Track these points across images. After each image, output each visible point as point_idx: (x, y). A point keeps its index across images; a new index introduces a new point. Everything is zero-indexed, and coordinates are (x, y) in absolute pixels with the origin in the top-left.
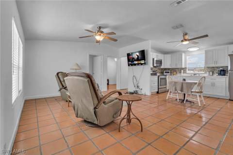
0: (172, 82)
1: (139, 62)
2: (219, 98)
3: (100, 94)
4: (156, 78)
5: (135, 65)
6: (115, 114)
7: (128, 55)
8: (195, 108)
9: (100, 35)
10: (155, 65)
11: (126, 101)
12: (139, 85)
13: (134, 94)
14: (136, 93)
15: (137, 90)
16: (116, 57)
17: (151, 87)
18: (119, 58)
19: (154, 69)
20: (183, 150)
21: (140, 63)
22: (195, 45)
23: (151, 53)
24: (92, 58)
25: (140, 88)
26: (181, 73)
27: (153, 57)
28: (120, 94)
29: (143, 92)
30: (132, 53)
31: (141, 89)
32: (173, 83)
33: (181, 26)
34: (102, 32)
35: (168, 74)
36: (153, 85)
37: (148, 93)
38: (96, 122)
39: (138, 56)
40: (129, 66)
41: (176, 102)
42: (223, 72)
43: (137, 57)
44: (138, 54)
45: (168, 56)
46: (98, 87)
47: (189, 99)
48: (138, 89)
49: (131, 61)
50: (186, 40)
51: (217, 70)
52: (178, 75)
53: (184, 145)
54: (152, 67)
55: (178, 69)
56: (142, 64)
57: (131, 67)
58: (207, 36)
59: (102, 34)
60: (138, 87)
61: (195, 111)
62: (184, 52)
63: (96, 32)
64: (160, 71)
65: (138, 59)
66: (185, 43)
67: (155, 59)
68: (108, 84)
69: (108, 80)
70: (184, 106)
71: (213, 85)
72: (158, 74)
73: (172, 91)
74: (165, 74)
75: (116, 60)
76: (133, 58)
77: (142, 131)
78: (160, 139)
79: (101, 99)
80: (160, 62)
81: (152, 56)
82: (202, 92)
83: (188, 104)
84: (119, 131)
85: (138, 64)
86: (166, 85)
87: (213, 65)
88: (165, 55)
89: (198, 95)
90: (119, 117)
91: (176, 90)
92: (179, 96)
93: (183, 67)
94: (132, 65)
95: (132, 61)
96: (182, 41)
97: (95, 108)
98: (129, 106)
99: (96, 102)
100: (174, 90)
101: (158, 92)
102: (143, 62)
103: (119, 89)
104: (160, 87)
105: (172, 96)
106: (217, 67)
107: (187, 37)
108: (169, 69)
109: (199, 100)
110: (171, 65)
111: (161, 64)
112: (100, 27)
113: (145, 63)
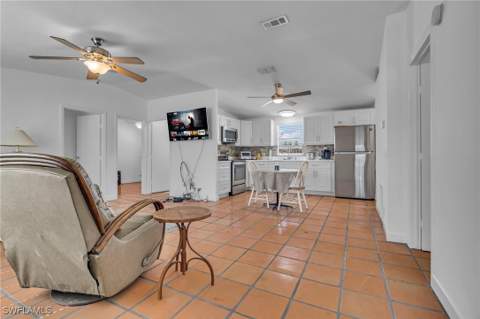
0: (258, 172)
1: (195, 133)
2: (323, 196)
3: (105, 213)
4: (226, 165)
5: (186, 138)
6: (148, 256)
7: (170, 116)
8: (294, 217)
9: (100, 60)
10: (225, 140)
11: (177, 222)
12: (194, 181)
13: (184, 202)
14: (188, 199)
15: (189, 192)
16: (138, 120)
17: (219, 184)
18: (146, 122)
19: (223, 148)
20: (293, 303)
21: (197, 136)
22: (291, 108)
23: (218, 116)
24: (73, 117)
25: (197, 187)
26: (268, 155)
27: (222, 124)
28: (158, 206)
29: (203, 196)
30: (179, 113)
31: (199, 190)
32: (260, 175)
33: (273, 68)
34: (105, 53)
35: (247, 158)
36: (222, 179)
37: (214, 197)
38: (93, 290)
39: (192, 119)
40: (171, 139)
41: (263, 210)
42: (327, 154)
43: (189, 121)
44: (192, 115)
45: (247, 124)
46: (100, 194)
47: (286, 202)
48: (192, 190)
49: (177, 129)
50: (279, 96)
51: (319, 151)
52: (265, 158)
53: (294, 293)
54: (219, 143)
55: (263, 147)
56: (200, 137)
57: (176, 143)
58: (309, 93)
59: (105, 59)
60: (192, 185)
61: (295, 223)
62: (274, 118)
63: (89, 50)
64: (234, 151)
65: (192, 127)
66: (279, 101)
67: (225, 128)
68: (119, 183)
69: (119, 173)
70: (278, 214)
71: (315, 174)
72: (230, 158)
73: (257, 189)
74: (242, 158)
75: (139, 126)
76: (182, 124)
77: (212, 284)
78: (251, 292)
79: (108, 225)
80: (234, 134)
81: (219, 121)
82: (303, 188)
83: (283, 212)
84: (161, 298)
85: (192, 137)
86: (245, 178)
87: (315, 143)
88: (243, 122)
89: (298, 192)
90: (157, 262)
91: (264, 187)
92: (269, 199)
93: (272, 144)
94: (179, 138)
95: (179, 131)
96: (273, 97)
97: (89, 253)
98: (183, 232)
99: (94, 235)
100: (261, 186)
101: (231, 194)
102: (202, 132)
103: (149, 192)
104: (235, 183)
105: (256, 199)
106: (320, 146)
107: (281, 91)
108: (248, 148)
109: (300, 203)
110: (252, 140)
111: (236, 138)
112: (98, 39)
113: (206, 135)
